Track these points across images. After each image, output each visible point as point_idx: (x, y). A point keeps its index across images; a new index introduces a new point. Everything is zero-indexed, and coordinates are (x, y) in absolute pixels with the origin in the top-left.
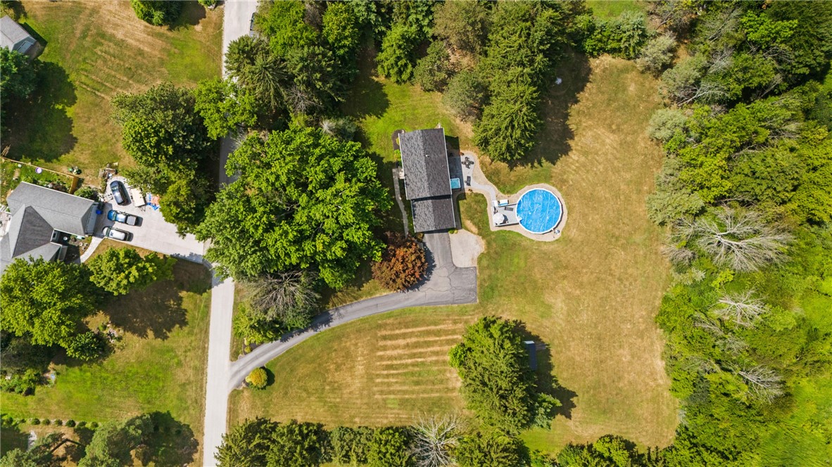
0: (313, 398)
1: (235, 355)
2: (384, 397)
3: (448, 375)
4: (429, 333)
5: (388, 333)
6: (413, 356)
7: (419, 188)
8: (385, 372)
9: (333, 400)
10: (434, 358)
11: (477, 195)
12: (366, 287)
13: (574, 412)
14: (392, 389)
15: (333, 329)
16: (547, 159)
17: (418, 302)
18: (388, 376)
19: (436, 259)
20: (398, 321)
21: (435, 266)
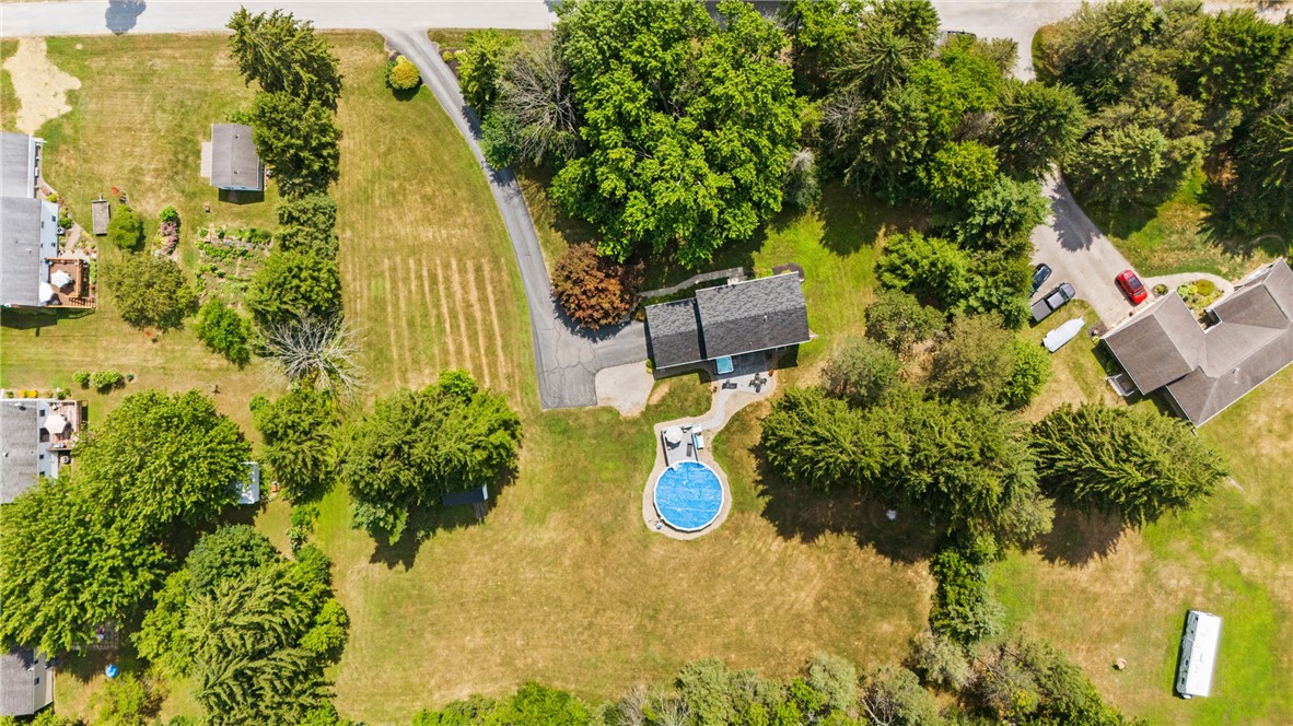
0: (377, 162)
1: (437, 36)
2: (387, 274)
3: (427, 371)
4: (490, 337)
5: (487, 275)
6: (453, 315)
7: (714, 309)
8: (425, 273)
9: (377, 193)
10: (452, 348)
11: (709, 400)
12: (557, 236)
13: (381, 566)
14: (400, 284)
15: (488, 188)
16: (769, 504)
17: (537, 318)
18: (420, 277)
19: (605, 342)
20: (507, 289)
21: (595, 341)
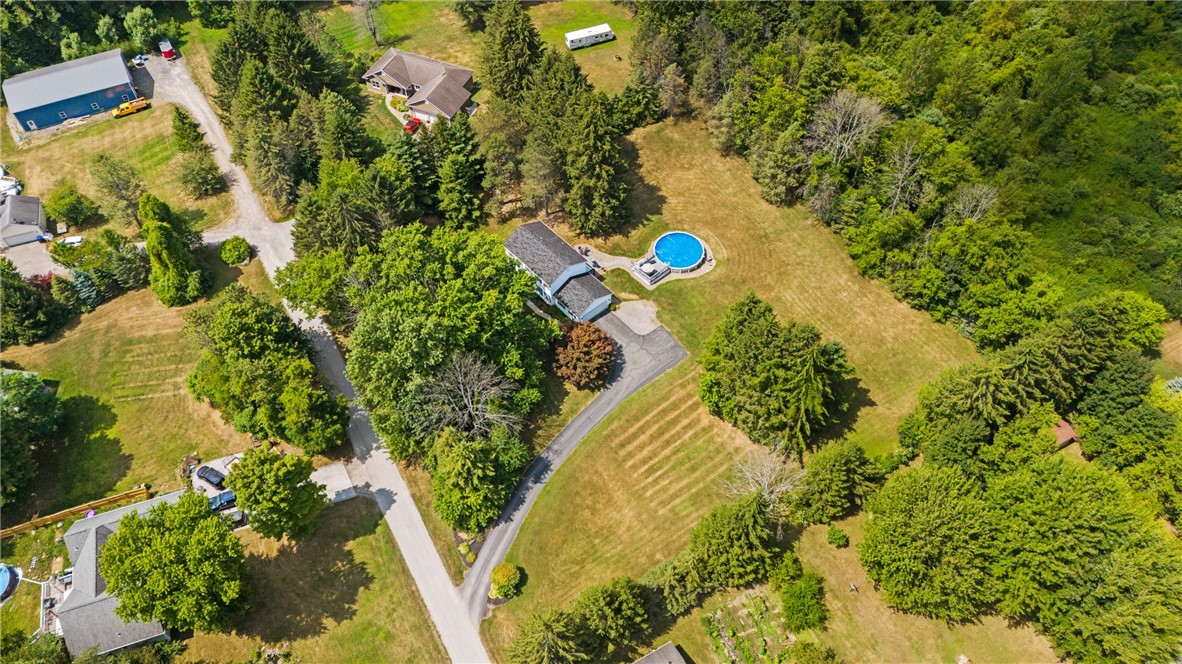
0: (589, 566)
1: (458, 577)
2: (669, 507)
3: (719, 440)
4: (665, 412)
5: (622, 437)
6: (668, 443)
7: (554, 269)
8: (650, 479)
9: (614, 552)
10: (691, 433)
11: (613, 271)
12: (565, 408)
13: (872, 396)
14: (671, 492)
15: (559, 471)
16: (653, 214)
17: (630, 389)
18: (656, 481)
19: (617, 340)
20: (624, 419)
21: (621, 347)
